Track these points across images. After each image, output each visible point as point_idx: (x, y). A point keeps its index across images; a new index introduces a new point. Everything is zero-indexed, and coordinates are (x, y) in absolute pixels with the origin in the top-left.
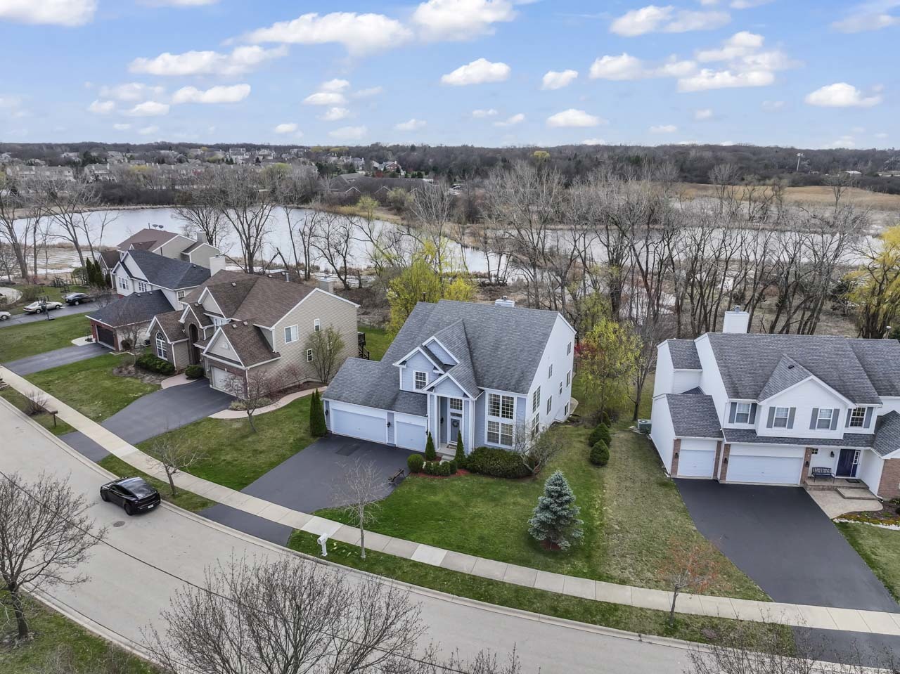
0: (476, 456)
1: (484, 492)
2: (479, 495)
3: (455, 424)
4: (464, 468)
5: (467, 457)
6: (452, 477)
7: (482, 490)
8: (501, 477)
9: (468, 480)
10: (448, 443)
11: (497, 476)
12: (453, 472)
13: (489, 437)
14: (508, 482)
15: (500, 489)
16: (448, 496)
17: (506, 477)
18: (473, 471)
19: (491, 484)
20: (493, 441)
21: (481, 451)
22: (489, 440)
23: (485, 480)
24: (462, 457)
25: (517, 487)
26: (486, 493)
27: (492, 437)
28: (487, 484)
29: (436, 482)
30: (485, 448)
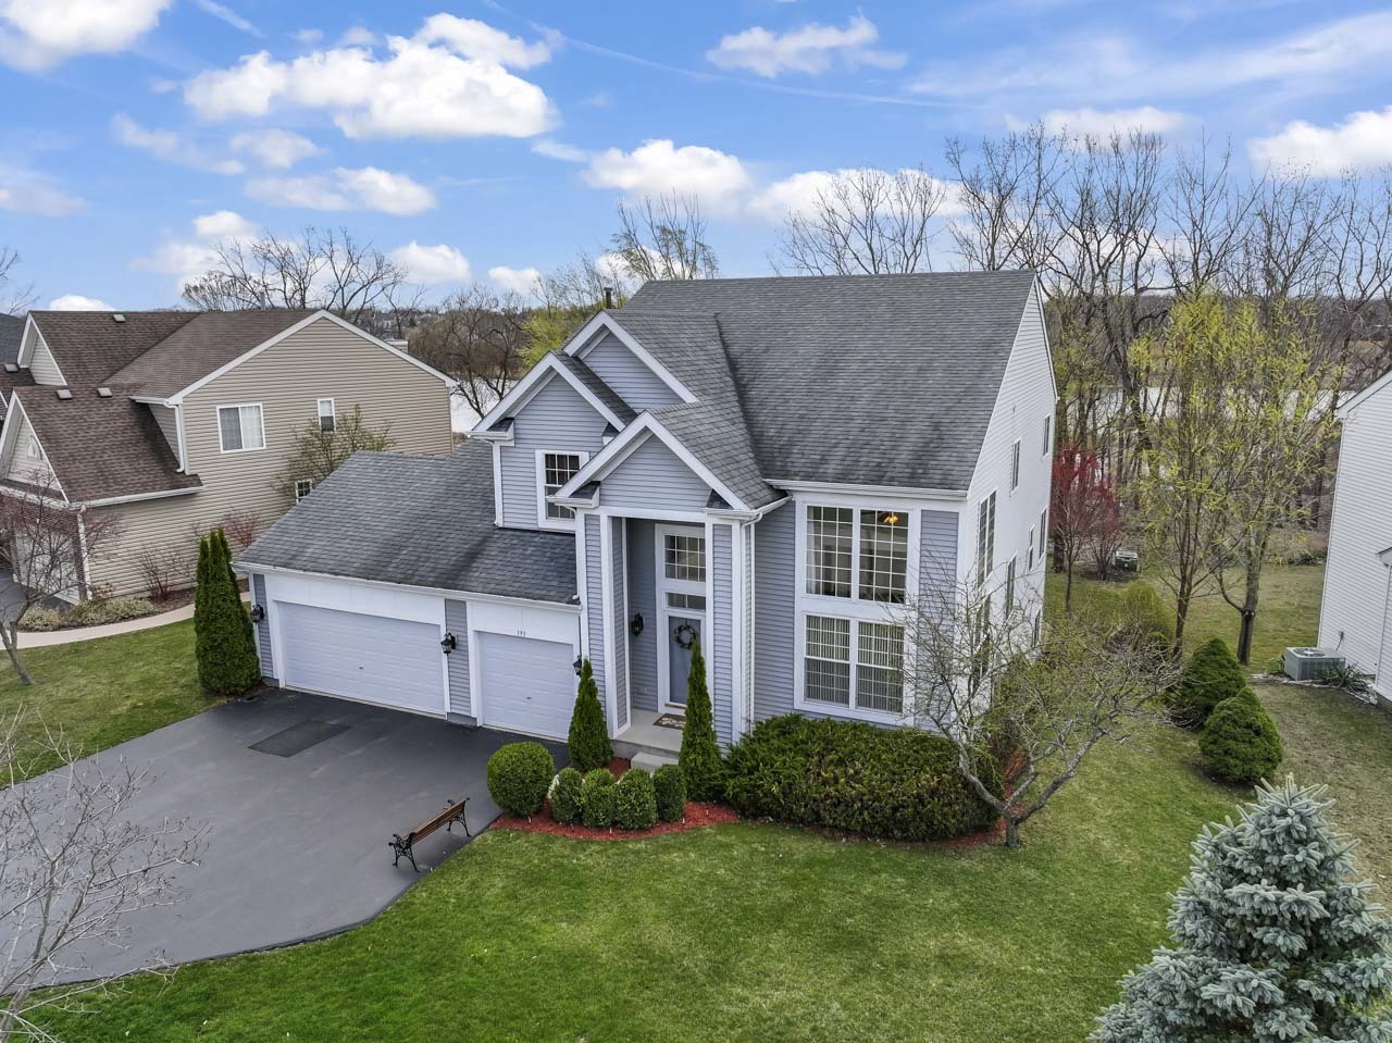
0: (762, 750)
1: (799, 900)
2: (777, 917)
3: (686, 637)
4: (715, 796)
5: (725, 753)
6: (665, 835)
7: (787, 895)
8: (865, 833)
9: (728, 847)
10: (662, 710)
11: (848, 832)
12: (666, 815)
13: (809, 678)
14: (900, 855)
15: (868, 889)
16: (634, 922)
17: (886, 835)
18: (753, 809)
19: (828, 864)
20: (828, 697)
21: (781, 731)
22: (811, 693)
23: (800, 846)
24: (706, 752)
25: (944, 879)
26: (809, 908)
27: (825, 680)
28: (809, 864)
29: (593, 856)
30: (796, 719)
